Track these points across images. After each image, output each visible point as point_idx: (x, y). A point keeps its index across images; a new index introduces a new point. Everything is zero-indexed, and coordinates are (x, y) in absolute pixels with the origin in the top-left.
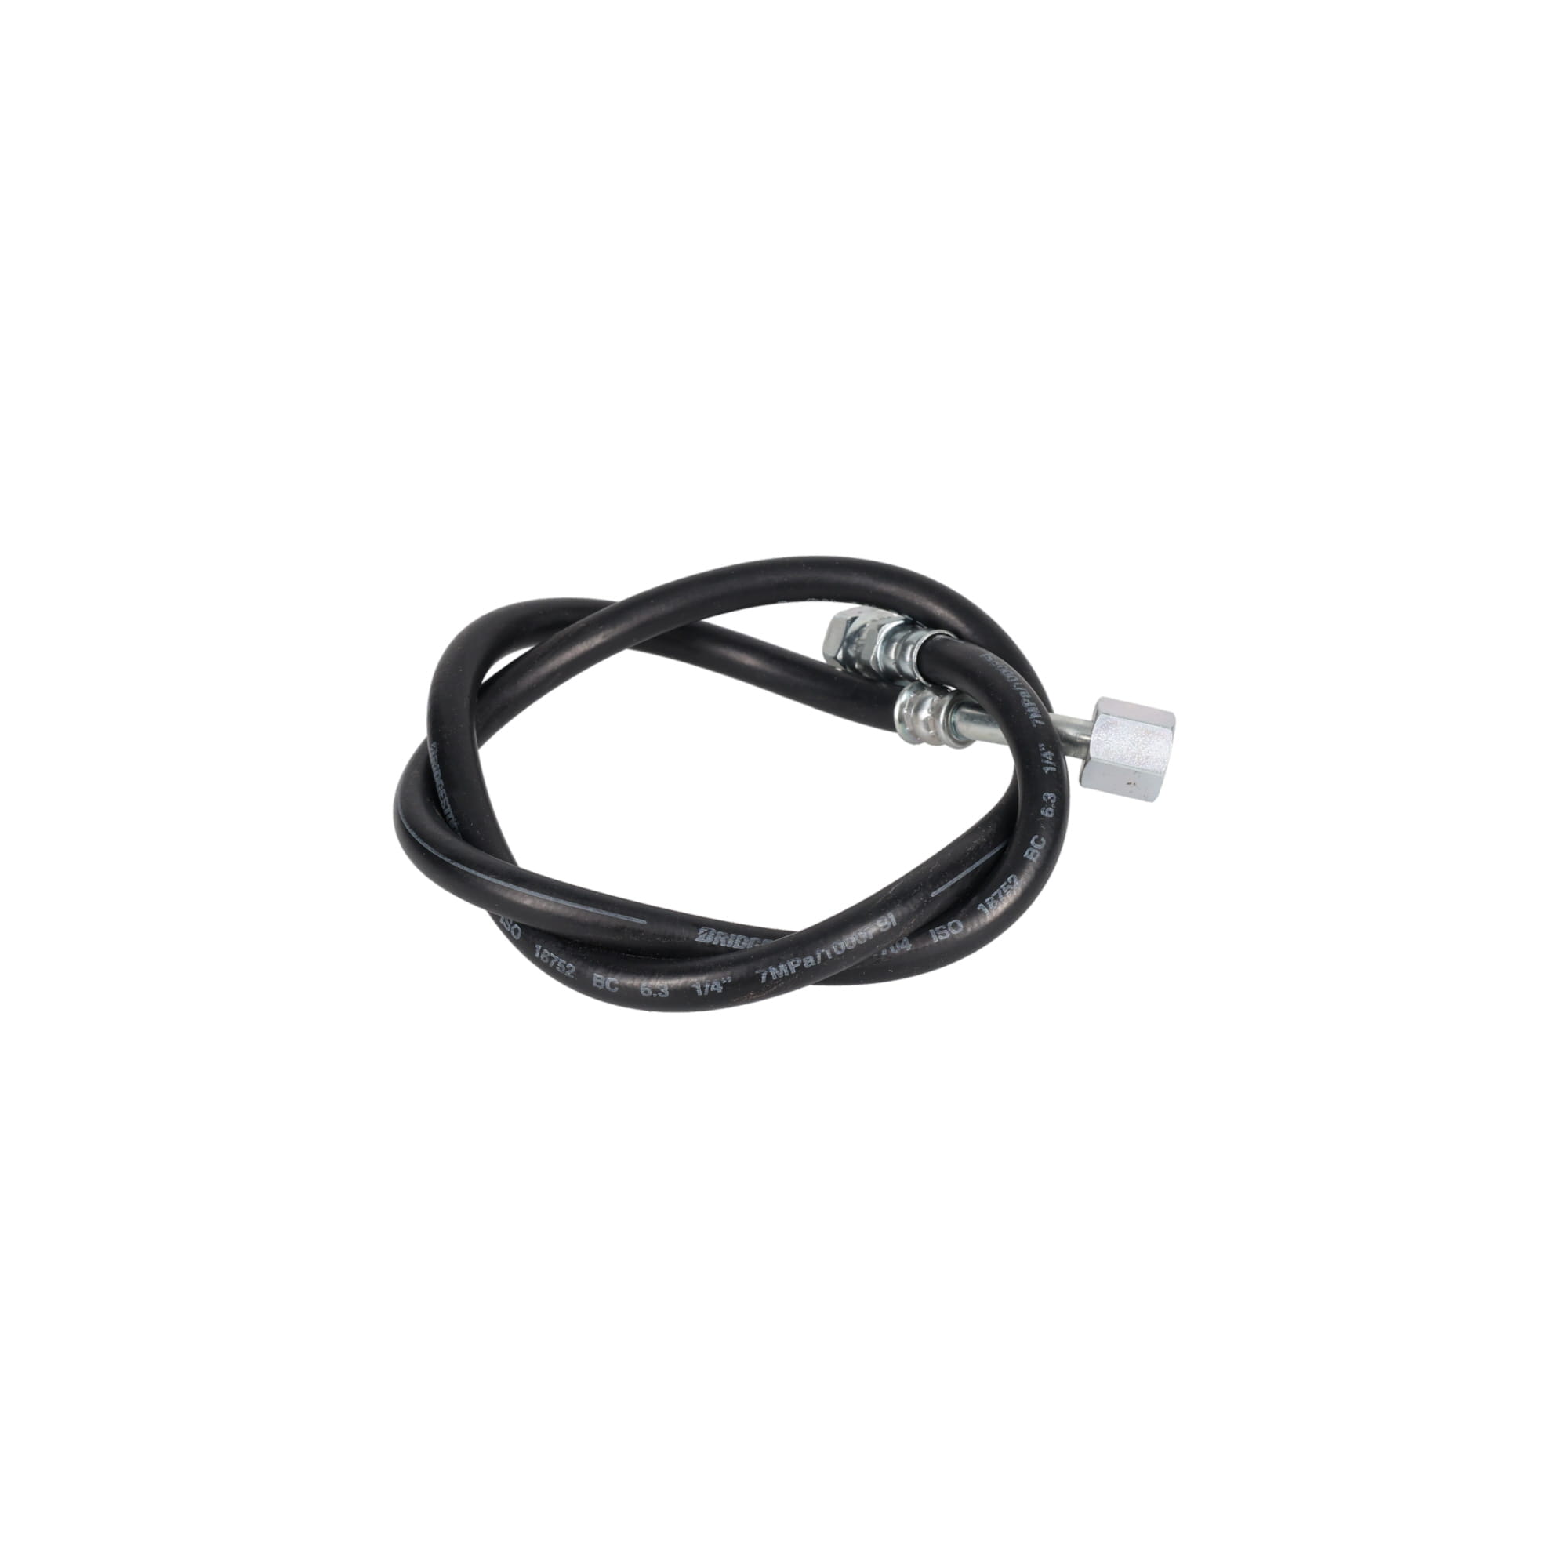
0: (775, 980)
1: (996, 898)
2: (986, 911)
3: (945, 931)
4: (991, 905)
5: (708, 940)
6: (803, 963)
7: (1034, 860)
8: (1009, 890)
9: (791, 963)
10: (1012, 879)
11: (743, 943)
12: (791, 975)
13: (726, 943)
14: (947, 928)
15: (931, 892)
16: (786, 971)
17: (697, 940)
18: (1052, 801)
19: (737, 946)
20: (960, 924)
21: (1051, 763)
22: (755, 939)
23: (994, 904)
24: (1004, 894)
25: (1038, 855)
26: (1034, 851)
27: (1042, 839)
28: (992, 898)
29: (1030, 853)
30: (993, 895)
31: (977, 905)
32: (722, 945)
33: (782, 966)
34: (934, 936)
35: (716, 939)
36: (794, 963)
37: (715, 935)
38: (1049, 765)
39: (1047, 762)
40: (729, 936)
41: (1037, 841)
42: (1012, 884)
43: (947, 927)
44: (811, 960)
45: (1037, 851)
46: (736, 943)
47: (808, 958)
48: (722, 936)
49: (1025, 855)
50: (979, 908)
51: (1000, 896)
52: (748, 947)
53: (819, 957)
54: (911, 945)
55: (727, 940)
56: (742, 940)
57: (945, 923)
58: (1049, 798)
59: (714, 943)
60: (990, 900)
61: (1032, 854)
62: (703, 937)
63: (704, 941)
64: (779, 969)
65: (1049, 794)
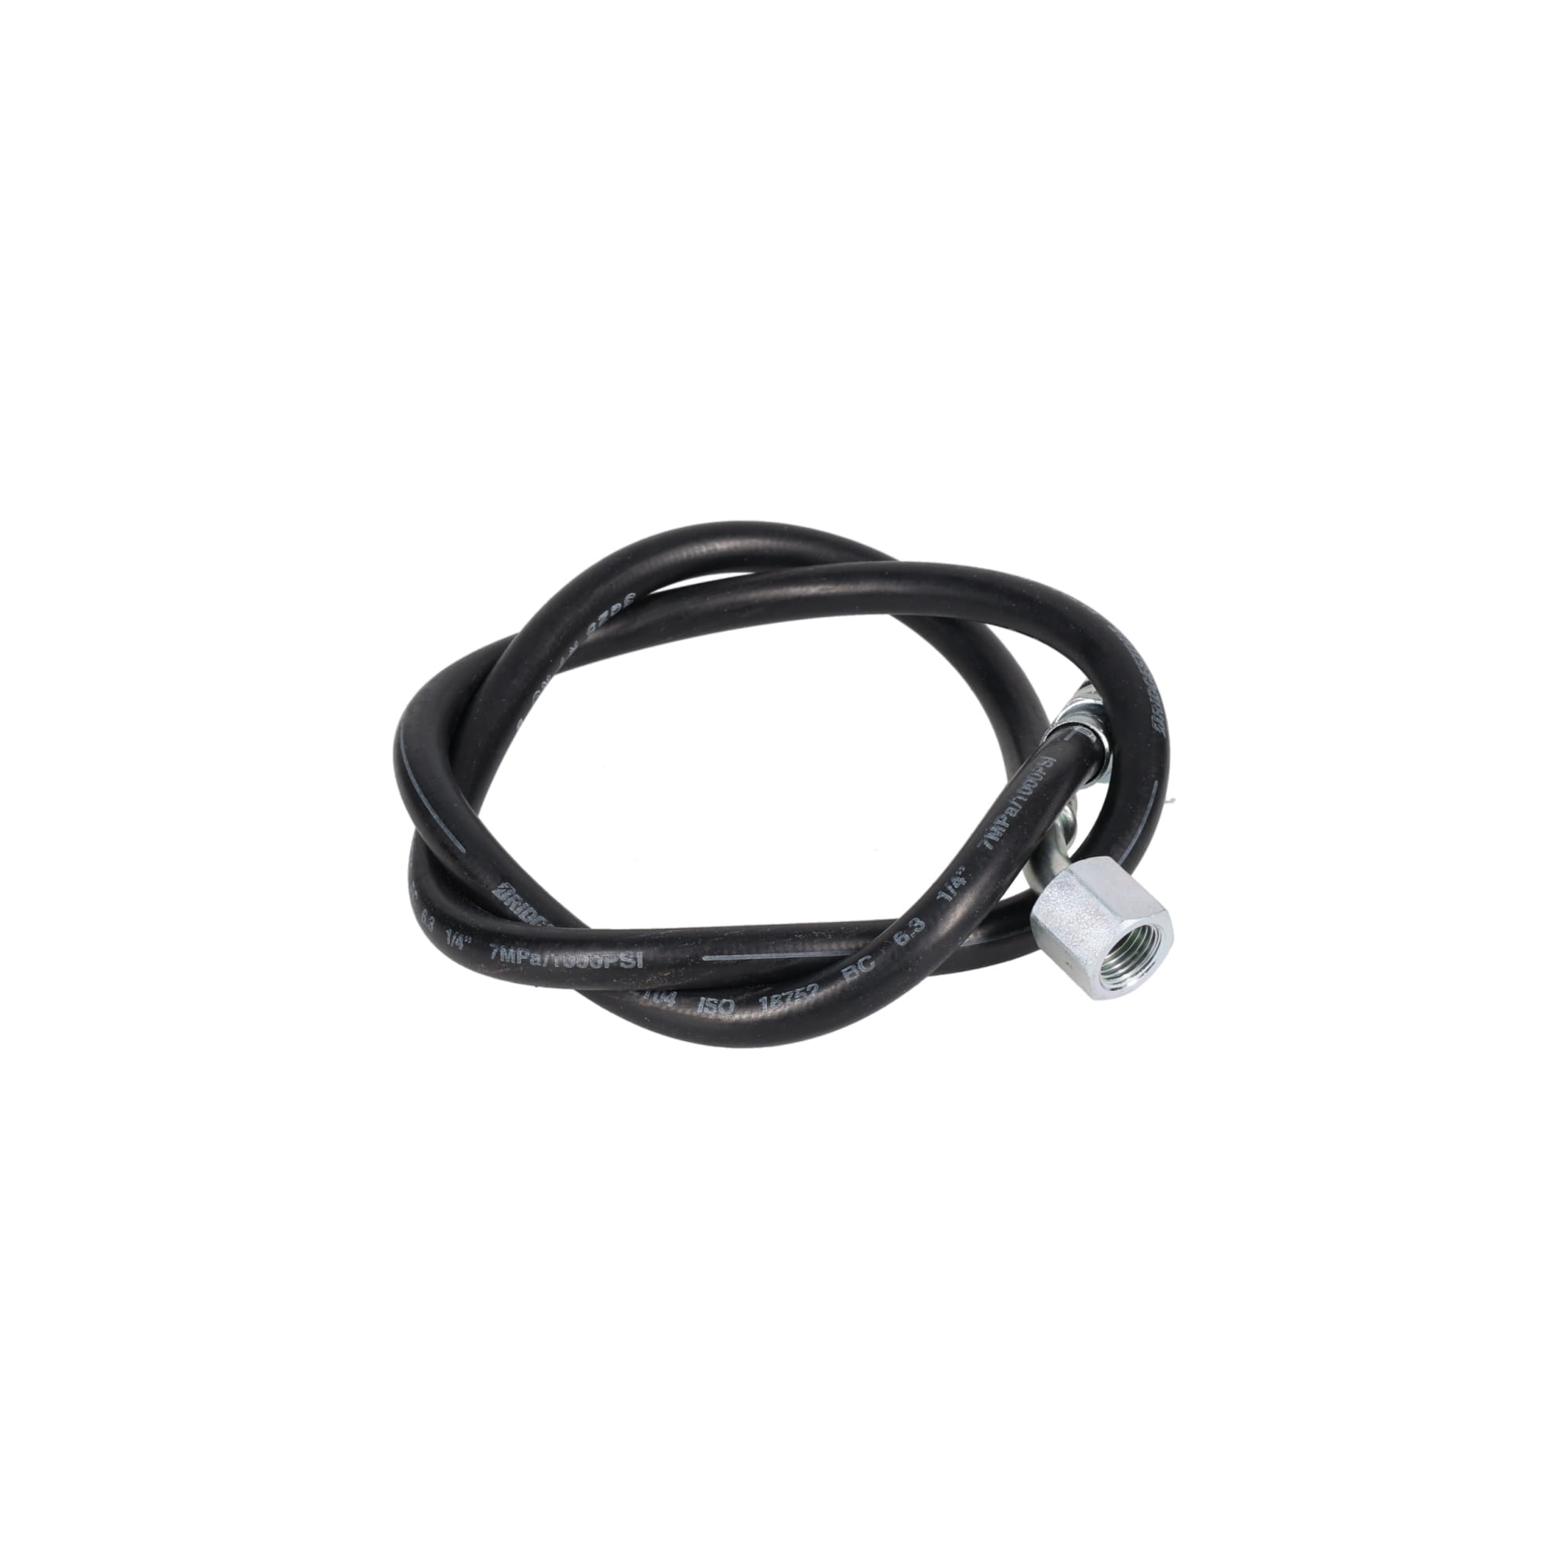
0: (503, 963)
1: (784, 999)
2: (765, 1006)
3: (714, 1007)
4: (773, 1003)
5: (502, 898)
6: (530, 958)
7: (848, 980)
8: (800, 997)
9: (520, 952)
10: (812, 988)
11: (529, 917)
12: (516, 965)
13: (515, 909)
14: (717, 1004)
15: (705, 954)
16: (513, 958)
17: (493, 892)
18: (916, 930)
19: (522, 917)
20: (732, 1007)
21: (952, 891)
22: (543, 919)
23: (777, 1004)
24: (793, 998)
25: (856, 977)
26: (855, 971)
27: (873, 964)
28: (780, 996)
29: (849, 971)
30: (783, 994)
31: (762, 996)
32: (511, 909)
33: (512, 951)
34: (701, 1005)
35: (509, 899)
36: (523, 954)
37: (512, 895)
38: (948, 892)
39: (950, 888)
40: (522, 903)
41: (866, 963)
42: (809, 993)
43: (719, 1002)
44: (538, 959)
45: (857, 973)
46: (523, 913)
47: (536, 955)
48: (517, 900)
49: (843, 971)
50: (760, 1000)
51: (788, 999)
52: (531, 923)
53: (546, 959)
54: (674, 1002)
55: (518, 906)
56: (530, 914)
57: (720, 998)
58: (916, 925)
59: (505, 903)
60: (776, 998)
61: (850, 972)
62: (502, 894)
63: (498, 896)
64: (508, 952)
65: (919, 921)
